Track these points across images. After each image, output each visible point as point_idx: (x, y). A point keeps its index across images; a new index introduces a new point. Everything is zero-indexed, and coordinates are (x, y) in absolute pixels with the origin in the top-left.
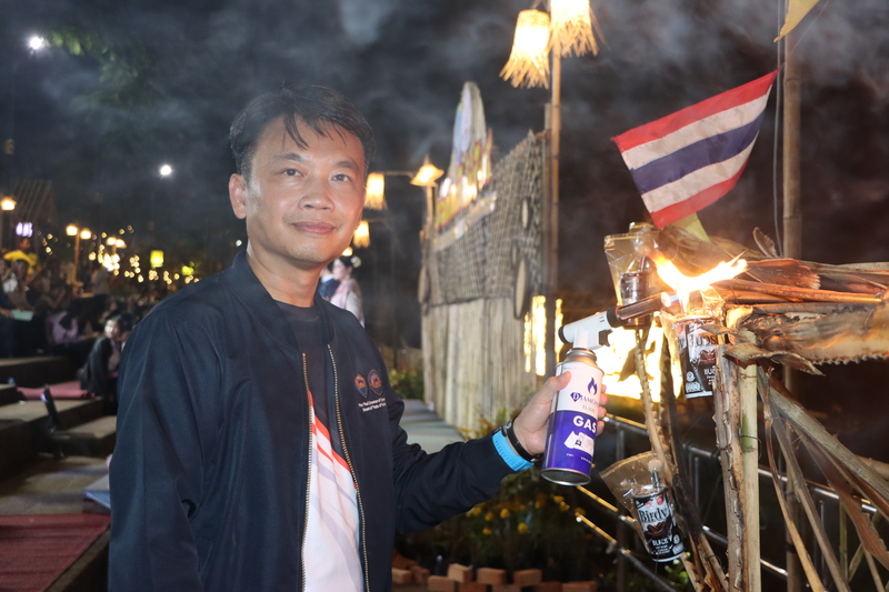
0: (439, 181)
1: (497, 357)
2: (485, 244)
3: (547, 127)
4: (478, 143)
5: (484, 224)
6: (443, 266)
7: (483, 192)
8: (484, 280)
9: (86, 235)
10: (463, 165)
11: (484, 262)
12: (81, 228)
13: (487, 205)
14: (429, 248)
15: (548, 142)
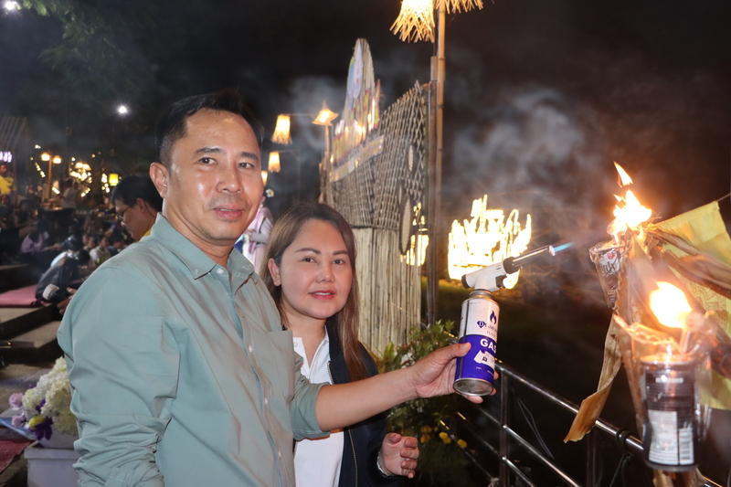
0: (335, 122)
1: (383, 282)
2: (373, 181)
3: (432, 79)
4: (368, 92)
5: (372, 163)
6: (337, 194)
7: (371, 134)
8: (372, 212)
9: (57, 160)
10: (355, 110)
11: (372, 196)
12: (53, 155)
13: (376, 146)
14: (326, 178)
15: (434, 93)
